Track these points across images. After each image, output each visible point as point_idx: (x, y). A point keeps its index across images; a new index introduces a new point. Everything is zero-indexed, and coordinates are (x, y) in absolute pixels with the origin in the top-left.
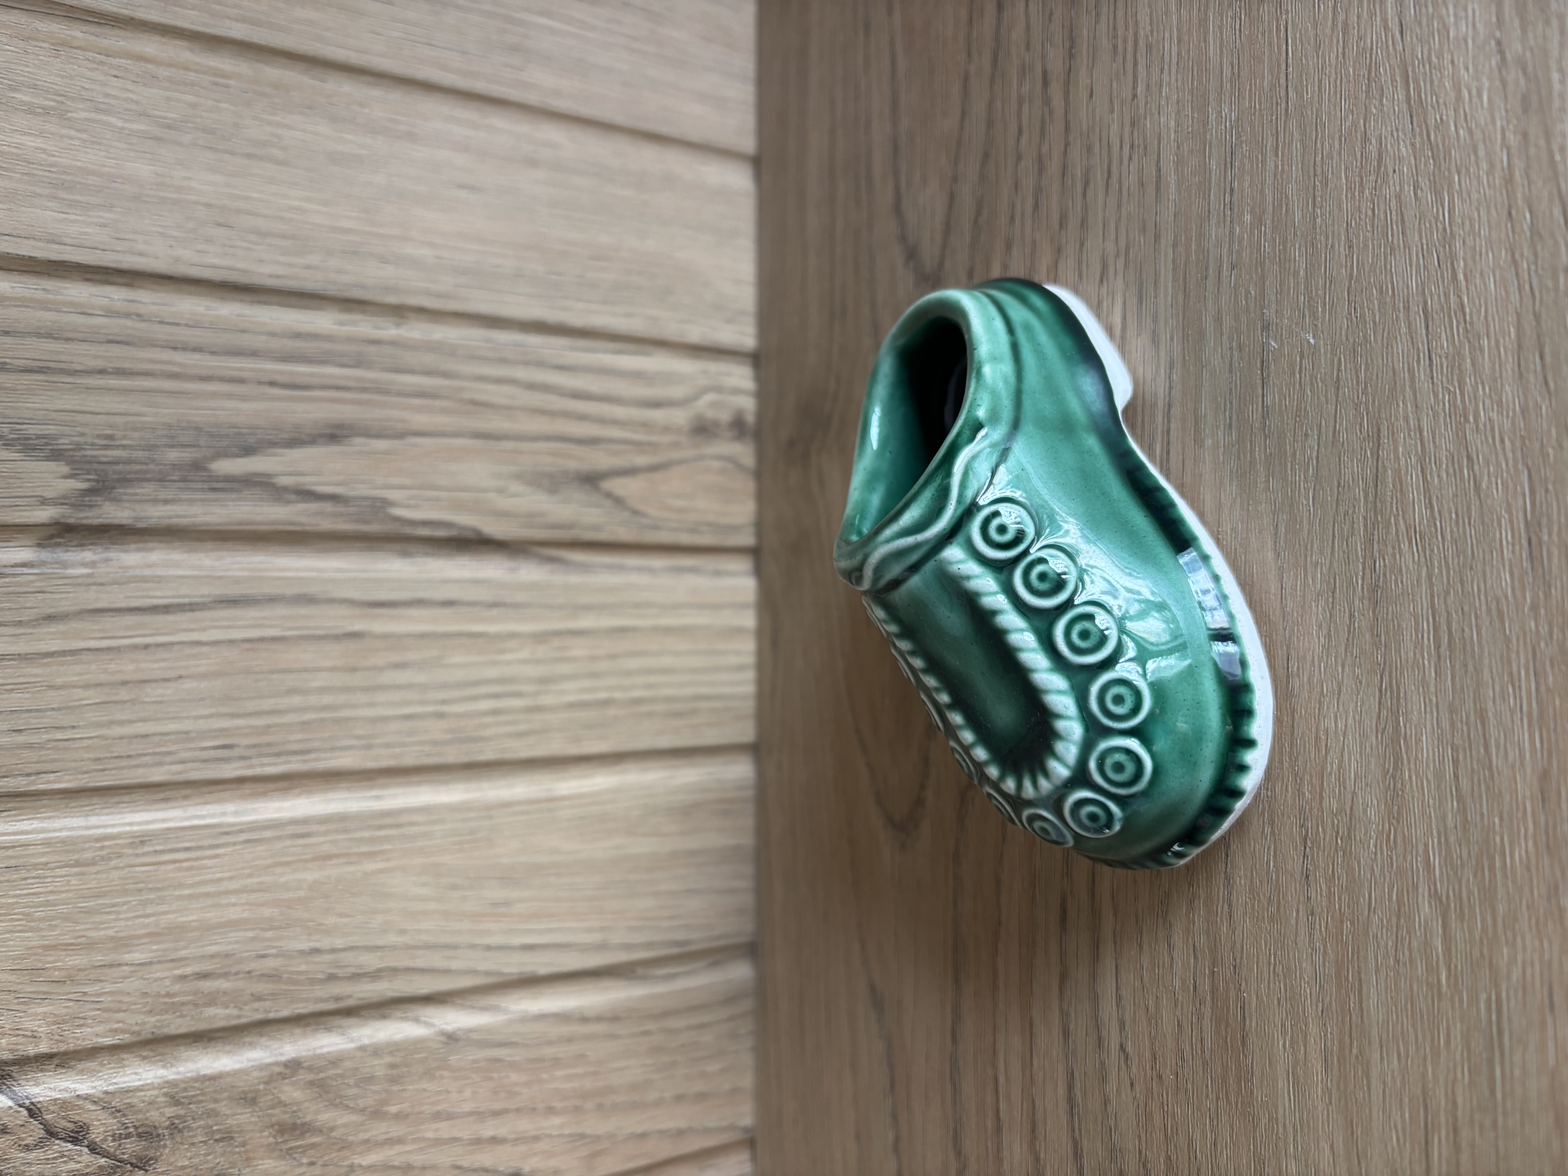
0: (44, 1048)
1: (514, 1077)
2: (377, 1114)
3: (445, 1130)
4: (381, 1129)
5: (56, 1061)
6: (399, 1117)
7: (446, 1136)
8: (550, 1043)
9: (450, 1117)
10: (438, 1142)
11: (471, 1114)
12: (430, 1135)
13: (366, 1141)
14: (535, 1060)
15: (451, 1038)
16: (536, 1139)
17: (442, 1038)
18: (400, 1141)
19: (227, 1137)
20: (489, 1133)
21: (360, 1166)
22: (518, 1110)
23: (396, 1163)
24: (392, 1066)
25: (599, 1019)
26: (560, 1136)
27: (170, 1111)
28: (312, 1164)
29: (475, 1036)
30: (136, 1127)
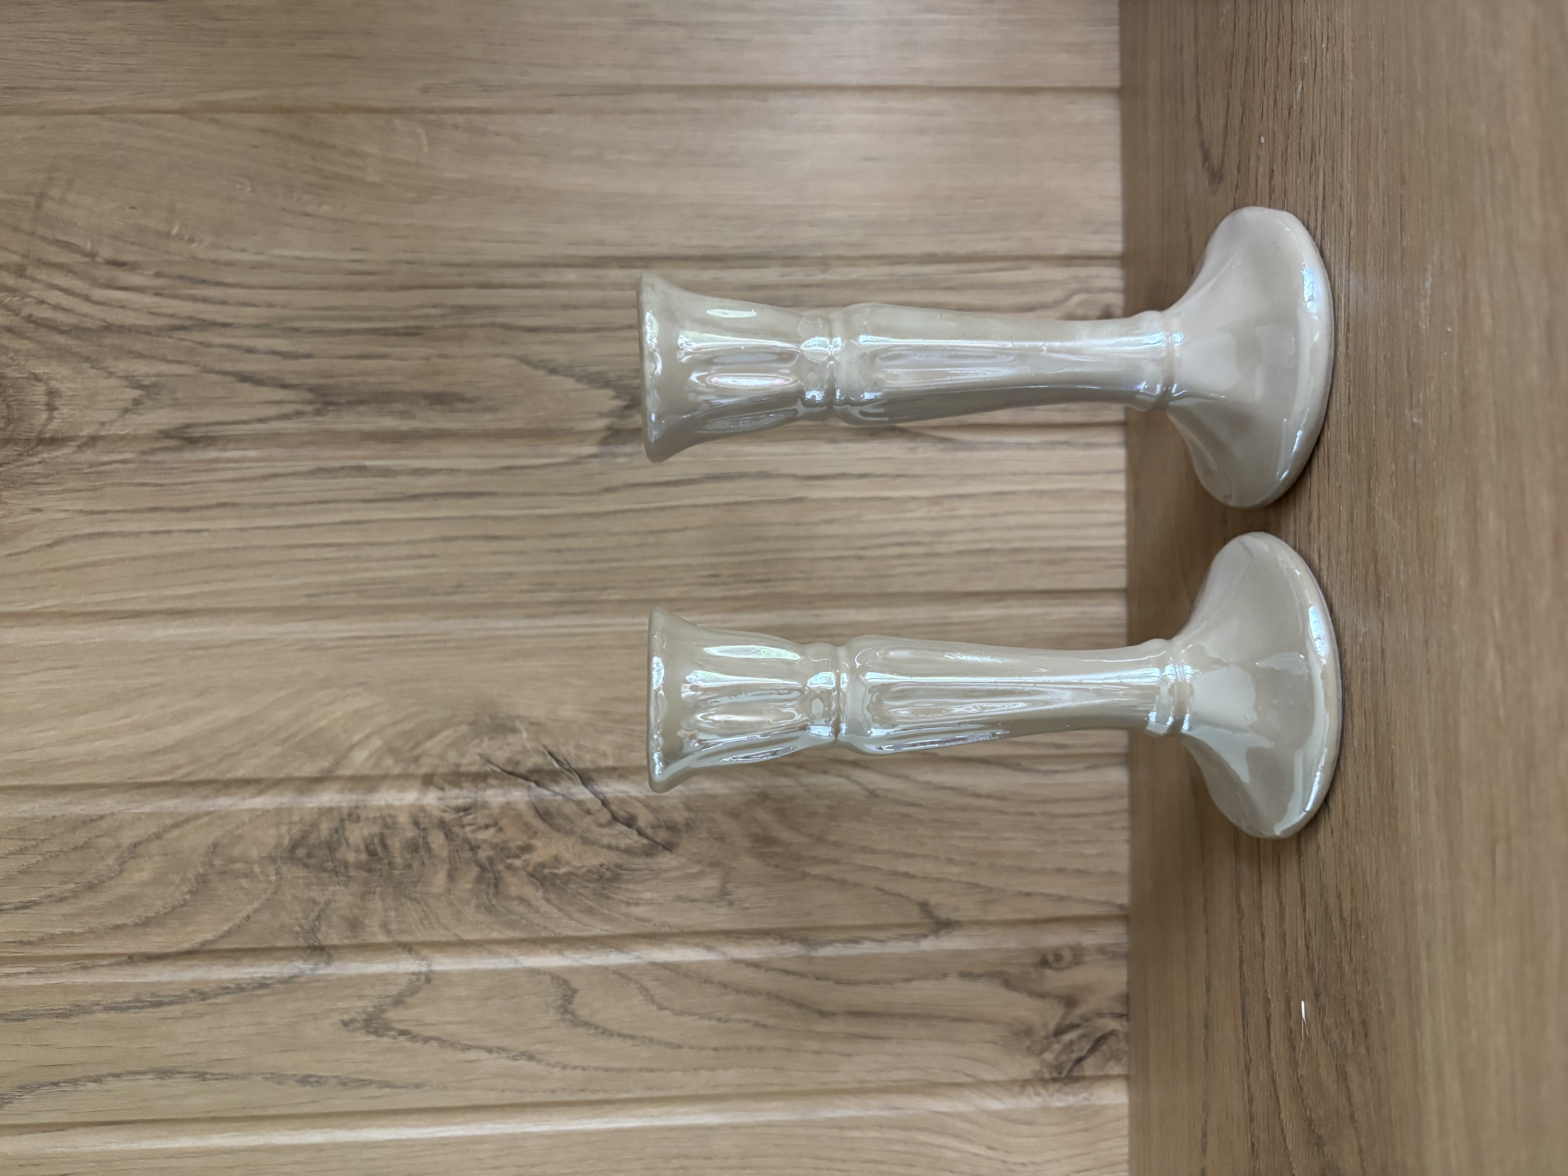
0: (610, 763)
1: (921, 830)
2: (820, 840)
3: (870, 860)
4: (823, 851)
5: (618, 772)
6: (836, 844)
7: (871, 865)
8: (949, 809)
9: (873, 851)
10: (864, 868)
11: (888, 852)
12: (859, 862)
13: (814, 858)
14: (936, 821)
15: (873, 794)
16: (940, 880)
17: (865, 793)
18: (837, 862)
19: (721, 838)
20: (903, 869)
21: (810, 875)
22: (924, 856)
23: (835, 877)
24: (830, 807)
25: (989, 796)
26: (959, 882)
27: (686, 814)
28: (777, 866)
29: (891, 796)
30: (665, 822)
